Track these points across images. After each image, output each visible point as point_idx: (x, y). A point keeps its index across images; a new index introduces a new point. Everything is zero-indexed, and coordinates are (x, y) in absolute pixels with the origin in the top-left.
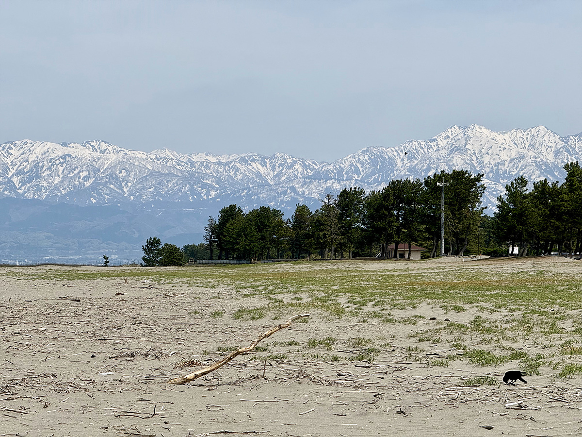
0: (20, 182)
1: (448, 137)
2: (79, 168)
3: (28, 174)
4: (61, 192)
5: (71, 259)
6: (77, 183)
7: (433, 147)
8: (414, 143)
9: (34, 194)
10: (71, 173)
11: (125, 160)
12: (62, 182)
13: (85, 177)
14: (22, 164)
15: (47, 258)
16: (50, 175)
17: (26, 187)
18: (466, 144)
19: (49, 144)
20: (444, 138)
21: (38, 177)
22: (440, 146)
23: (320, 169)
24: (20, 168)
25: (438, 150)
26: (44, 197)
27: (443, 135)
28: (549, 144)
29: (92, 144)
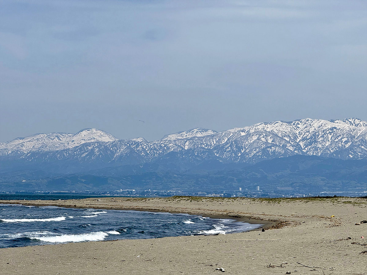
0: (304, 145)
2: (342, 136)
3: (309, 140)
4: (330, 151)
5: (338, 193)
6: (340, 145)
9: (313, 153)
10: (337, 139)
12: (331, 145)
13: (345, 141)
14: (306, 134)
15: (322, 193)
16: (323, 141)
17: (308, 148)
19: (323, 121)
21: (316, 142)
24: (304, 136)
26: (320, 154)
29: (350, 120)
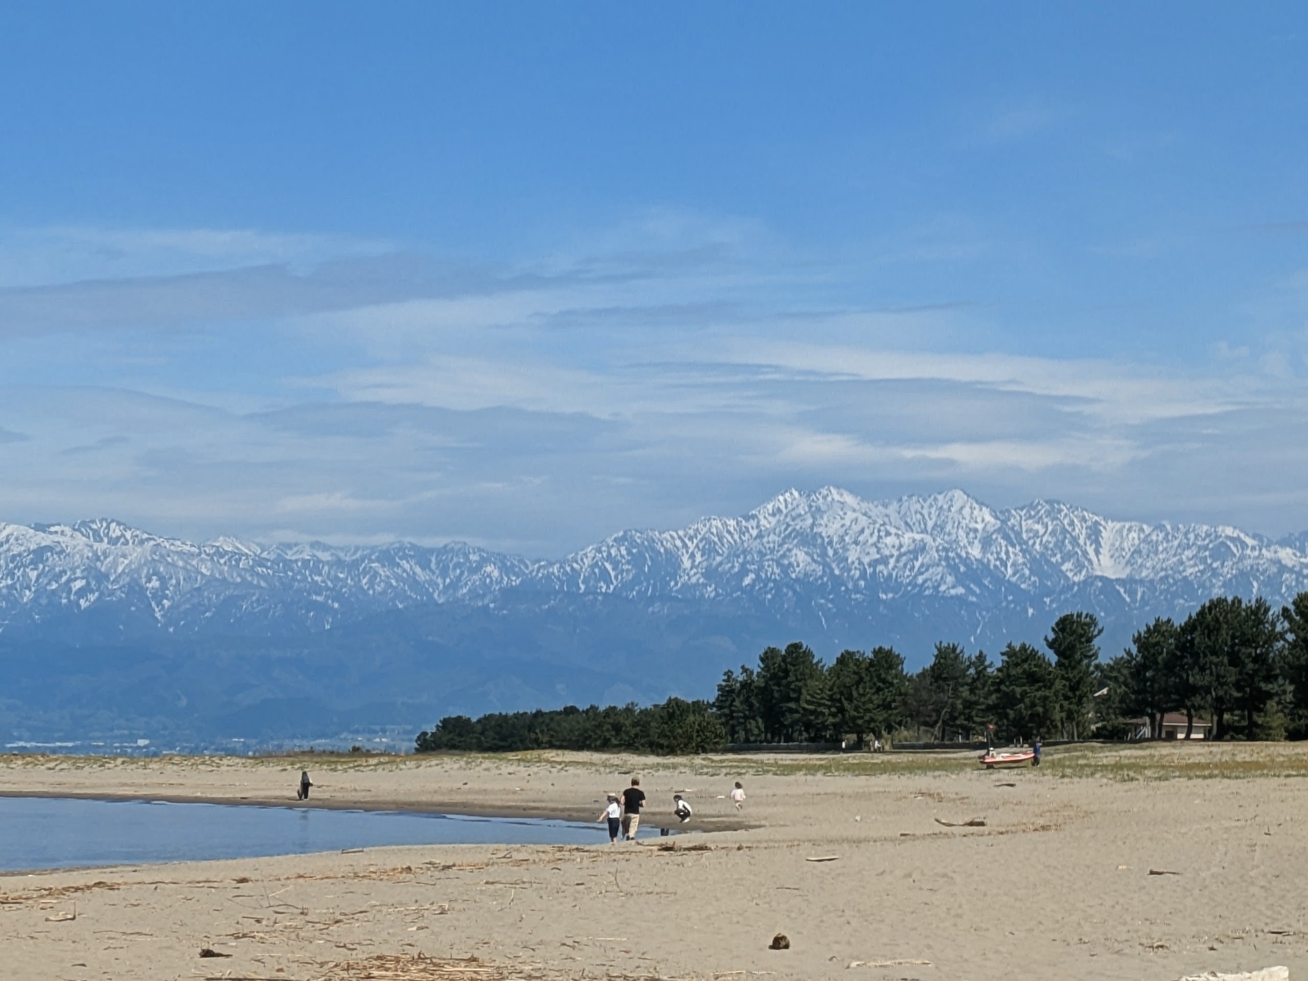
1: (779, 510)
6: (63, 601)
7: (751, 530)
8: (714, 523)
10: (53, 583)
11: (156, 558)
12: (36, 599)
13: (79, 590)
16: (12, 587)
18: (813, 525)
19: (11, 528)
20: (771, 511)
22: (763, 529)
23: (534, 574)
25: (760, 536)
27: (770, 507)
28: (972, 525)
29: (94, 526)
